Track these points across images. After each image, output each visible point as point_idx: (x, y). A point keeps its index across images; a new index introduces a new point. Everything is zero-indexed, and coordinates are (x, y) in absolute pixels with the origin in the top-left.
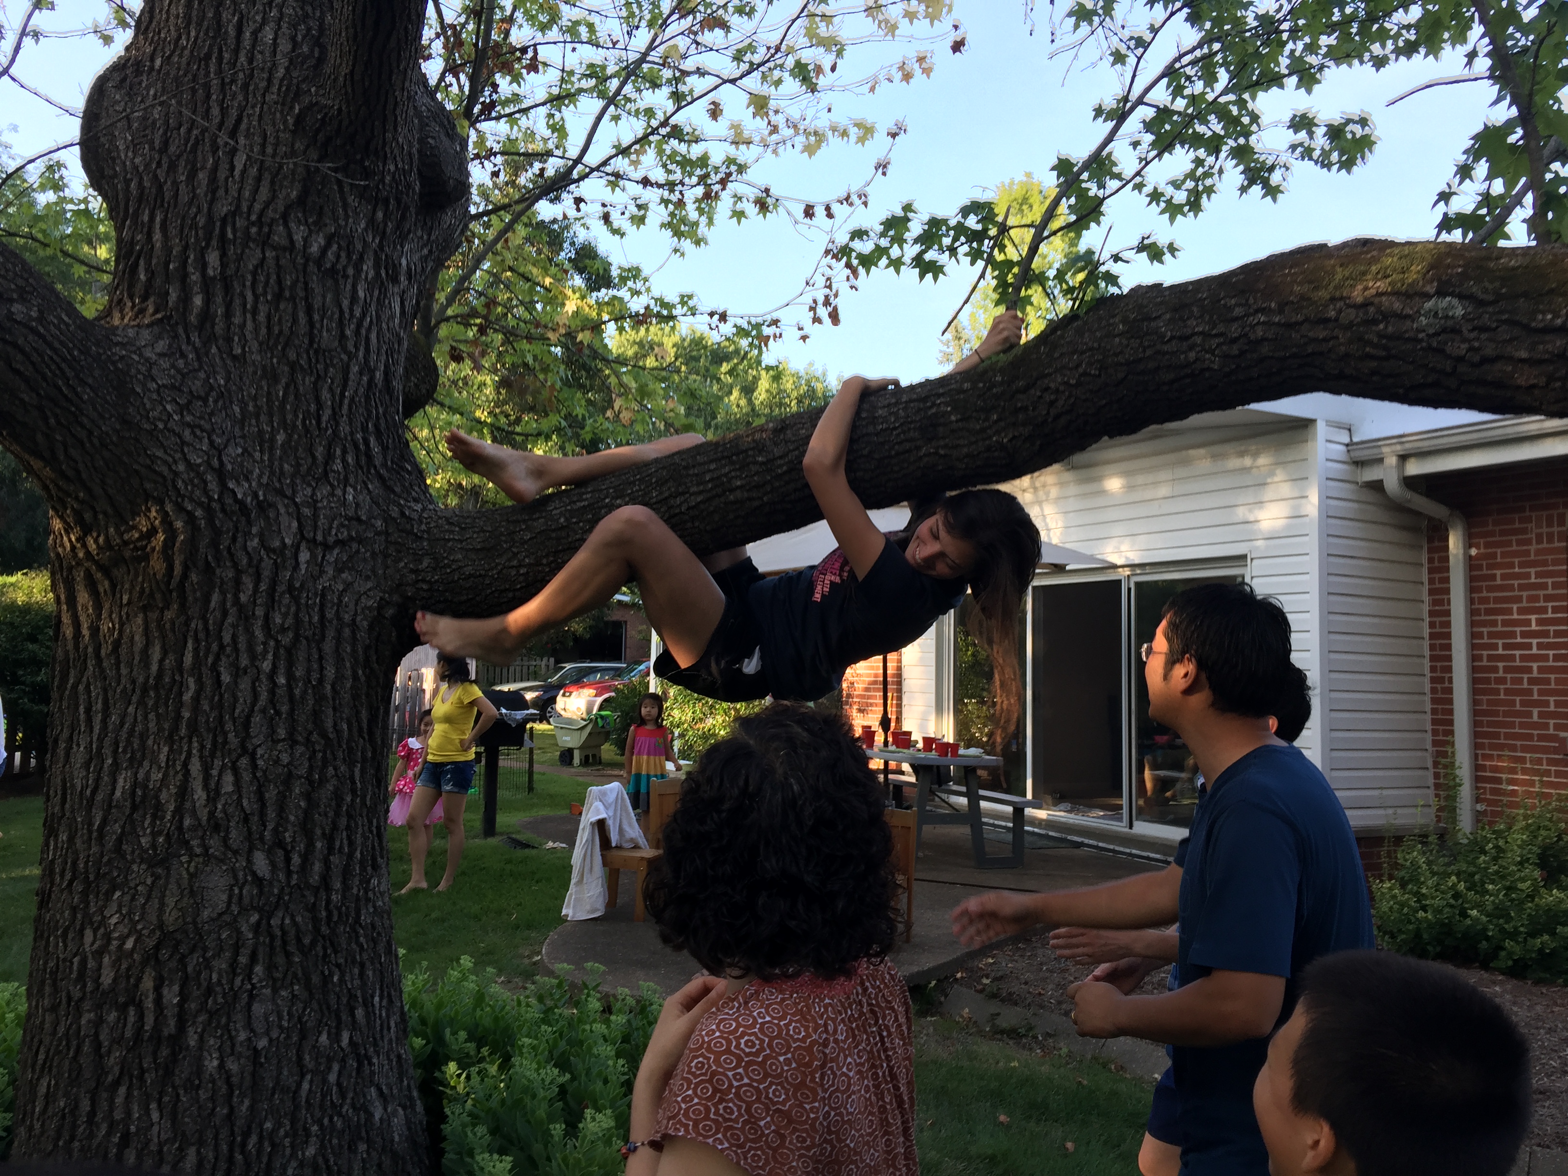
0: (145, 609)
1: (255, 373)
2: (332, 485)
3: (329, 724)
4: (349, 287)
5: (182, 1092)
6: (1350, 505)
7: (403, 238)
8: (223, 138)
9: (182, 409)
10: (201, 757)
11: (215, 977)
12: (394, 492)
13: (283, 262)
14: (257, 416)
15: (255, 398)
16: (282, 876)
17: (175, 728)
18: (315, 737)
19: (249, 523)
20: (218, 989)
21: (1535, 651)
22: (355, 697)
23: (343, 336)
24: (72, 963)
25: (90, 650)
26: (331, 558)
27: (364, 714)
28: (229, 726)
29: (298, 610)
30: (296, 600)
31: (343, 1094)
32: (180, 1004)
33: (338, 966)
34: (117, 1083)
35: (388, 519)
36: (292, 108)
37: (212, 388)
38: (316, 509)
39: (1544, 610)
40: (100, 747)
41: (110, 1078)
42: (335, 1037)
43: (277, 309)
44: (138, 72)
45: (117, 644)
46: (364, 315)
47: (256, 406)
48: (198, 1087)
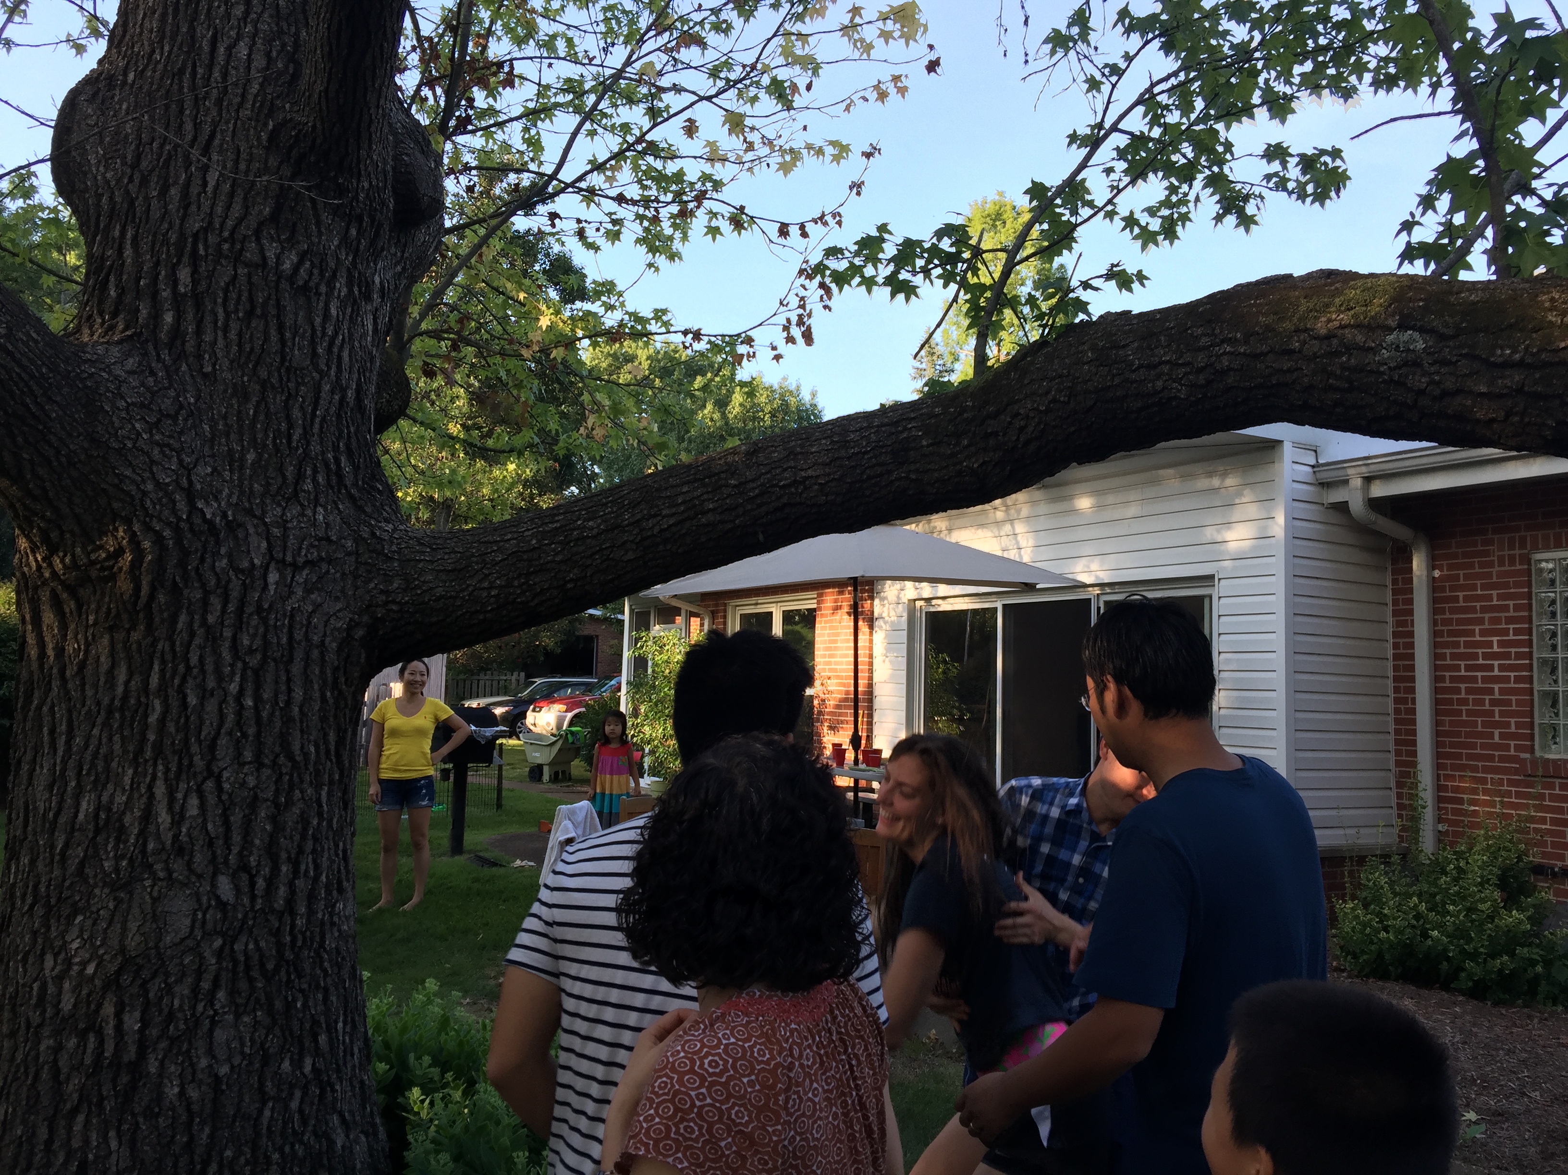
0: (111, 629)
1: (225, 391)
2: (302, 505)
3: (296, 747)
4: (321, 305)
5: (141, 1120)
6: (1318, 526)
7: (376, 256)
8: (195, 153)
9: (152, 427)
10: (166, 780)
11: (176, 1003)
12: (364, 512)
13: (255, 279)
14: (228, 435)
15: (225, 417)
16: (246, 901)
17: (140, 751)
18: (282, 759)
19: (218, 543)
20: (180, 1015)
21: (1496, 672)
22: (323, 719)
23: (314, 354)
24: (32, 988)
25: (55, 671)
26: (300, 578)
27: (332, 737)
28: (195, 749)
29: (266, 631)
30: (264, 621)
31: (304, 1122)
32: (141, 1031)
33: (302, 991)
34: (75, 1111)
35: (358, 539)
36: (266, 124)
37: (181, 407)
38: (286, 529)
39: (1506, 632)
40: (64, 770)
41: (68, 1106)
42: (298, 1064)
43: (248, 326)
44: (111, 86)
45: (82, 666)
46: (336, 333)
47: (226, 425)
48: (158, 1115)
